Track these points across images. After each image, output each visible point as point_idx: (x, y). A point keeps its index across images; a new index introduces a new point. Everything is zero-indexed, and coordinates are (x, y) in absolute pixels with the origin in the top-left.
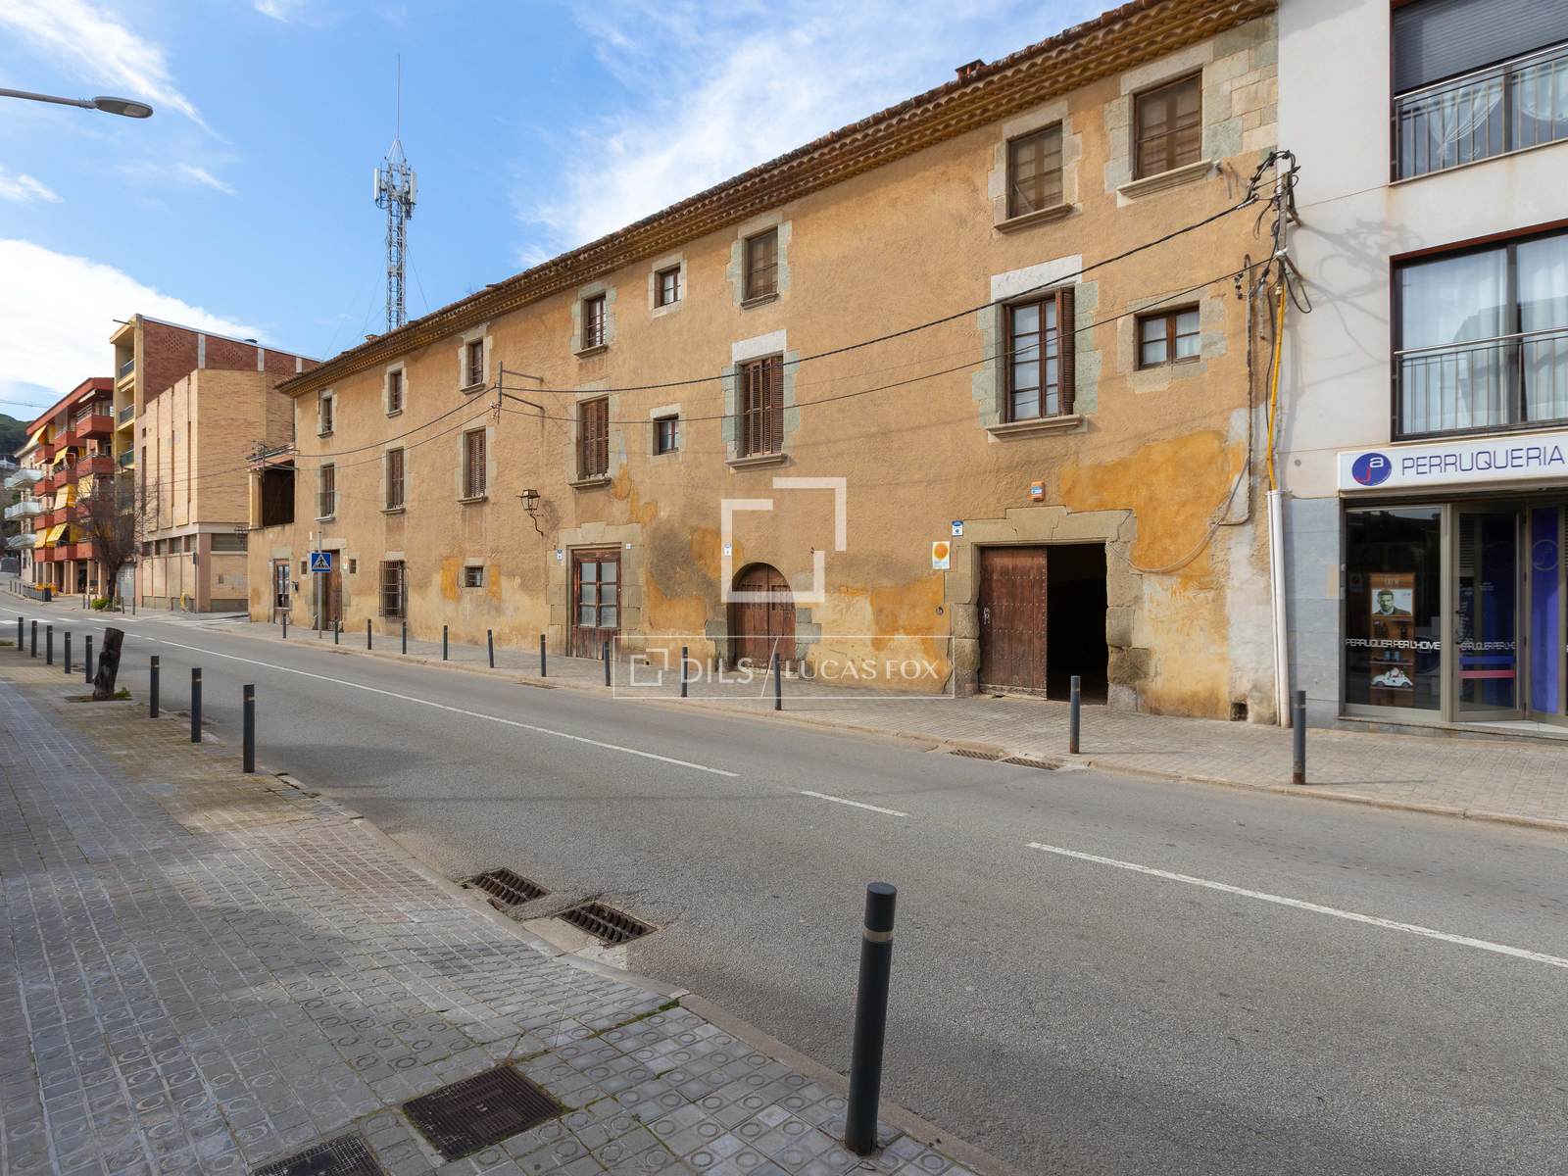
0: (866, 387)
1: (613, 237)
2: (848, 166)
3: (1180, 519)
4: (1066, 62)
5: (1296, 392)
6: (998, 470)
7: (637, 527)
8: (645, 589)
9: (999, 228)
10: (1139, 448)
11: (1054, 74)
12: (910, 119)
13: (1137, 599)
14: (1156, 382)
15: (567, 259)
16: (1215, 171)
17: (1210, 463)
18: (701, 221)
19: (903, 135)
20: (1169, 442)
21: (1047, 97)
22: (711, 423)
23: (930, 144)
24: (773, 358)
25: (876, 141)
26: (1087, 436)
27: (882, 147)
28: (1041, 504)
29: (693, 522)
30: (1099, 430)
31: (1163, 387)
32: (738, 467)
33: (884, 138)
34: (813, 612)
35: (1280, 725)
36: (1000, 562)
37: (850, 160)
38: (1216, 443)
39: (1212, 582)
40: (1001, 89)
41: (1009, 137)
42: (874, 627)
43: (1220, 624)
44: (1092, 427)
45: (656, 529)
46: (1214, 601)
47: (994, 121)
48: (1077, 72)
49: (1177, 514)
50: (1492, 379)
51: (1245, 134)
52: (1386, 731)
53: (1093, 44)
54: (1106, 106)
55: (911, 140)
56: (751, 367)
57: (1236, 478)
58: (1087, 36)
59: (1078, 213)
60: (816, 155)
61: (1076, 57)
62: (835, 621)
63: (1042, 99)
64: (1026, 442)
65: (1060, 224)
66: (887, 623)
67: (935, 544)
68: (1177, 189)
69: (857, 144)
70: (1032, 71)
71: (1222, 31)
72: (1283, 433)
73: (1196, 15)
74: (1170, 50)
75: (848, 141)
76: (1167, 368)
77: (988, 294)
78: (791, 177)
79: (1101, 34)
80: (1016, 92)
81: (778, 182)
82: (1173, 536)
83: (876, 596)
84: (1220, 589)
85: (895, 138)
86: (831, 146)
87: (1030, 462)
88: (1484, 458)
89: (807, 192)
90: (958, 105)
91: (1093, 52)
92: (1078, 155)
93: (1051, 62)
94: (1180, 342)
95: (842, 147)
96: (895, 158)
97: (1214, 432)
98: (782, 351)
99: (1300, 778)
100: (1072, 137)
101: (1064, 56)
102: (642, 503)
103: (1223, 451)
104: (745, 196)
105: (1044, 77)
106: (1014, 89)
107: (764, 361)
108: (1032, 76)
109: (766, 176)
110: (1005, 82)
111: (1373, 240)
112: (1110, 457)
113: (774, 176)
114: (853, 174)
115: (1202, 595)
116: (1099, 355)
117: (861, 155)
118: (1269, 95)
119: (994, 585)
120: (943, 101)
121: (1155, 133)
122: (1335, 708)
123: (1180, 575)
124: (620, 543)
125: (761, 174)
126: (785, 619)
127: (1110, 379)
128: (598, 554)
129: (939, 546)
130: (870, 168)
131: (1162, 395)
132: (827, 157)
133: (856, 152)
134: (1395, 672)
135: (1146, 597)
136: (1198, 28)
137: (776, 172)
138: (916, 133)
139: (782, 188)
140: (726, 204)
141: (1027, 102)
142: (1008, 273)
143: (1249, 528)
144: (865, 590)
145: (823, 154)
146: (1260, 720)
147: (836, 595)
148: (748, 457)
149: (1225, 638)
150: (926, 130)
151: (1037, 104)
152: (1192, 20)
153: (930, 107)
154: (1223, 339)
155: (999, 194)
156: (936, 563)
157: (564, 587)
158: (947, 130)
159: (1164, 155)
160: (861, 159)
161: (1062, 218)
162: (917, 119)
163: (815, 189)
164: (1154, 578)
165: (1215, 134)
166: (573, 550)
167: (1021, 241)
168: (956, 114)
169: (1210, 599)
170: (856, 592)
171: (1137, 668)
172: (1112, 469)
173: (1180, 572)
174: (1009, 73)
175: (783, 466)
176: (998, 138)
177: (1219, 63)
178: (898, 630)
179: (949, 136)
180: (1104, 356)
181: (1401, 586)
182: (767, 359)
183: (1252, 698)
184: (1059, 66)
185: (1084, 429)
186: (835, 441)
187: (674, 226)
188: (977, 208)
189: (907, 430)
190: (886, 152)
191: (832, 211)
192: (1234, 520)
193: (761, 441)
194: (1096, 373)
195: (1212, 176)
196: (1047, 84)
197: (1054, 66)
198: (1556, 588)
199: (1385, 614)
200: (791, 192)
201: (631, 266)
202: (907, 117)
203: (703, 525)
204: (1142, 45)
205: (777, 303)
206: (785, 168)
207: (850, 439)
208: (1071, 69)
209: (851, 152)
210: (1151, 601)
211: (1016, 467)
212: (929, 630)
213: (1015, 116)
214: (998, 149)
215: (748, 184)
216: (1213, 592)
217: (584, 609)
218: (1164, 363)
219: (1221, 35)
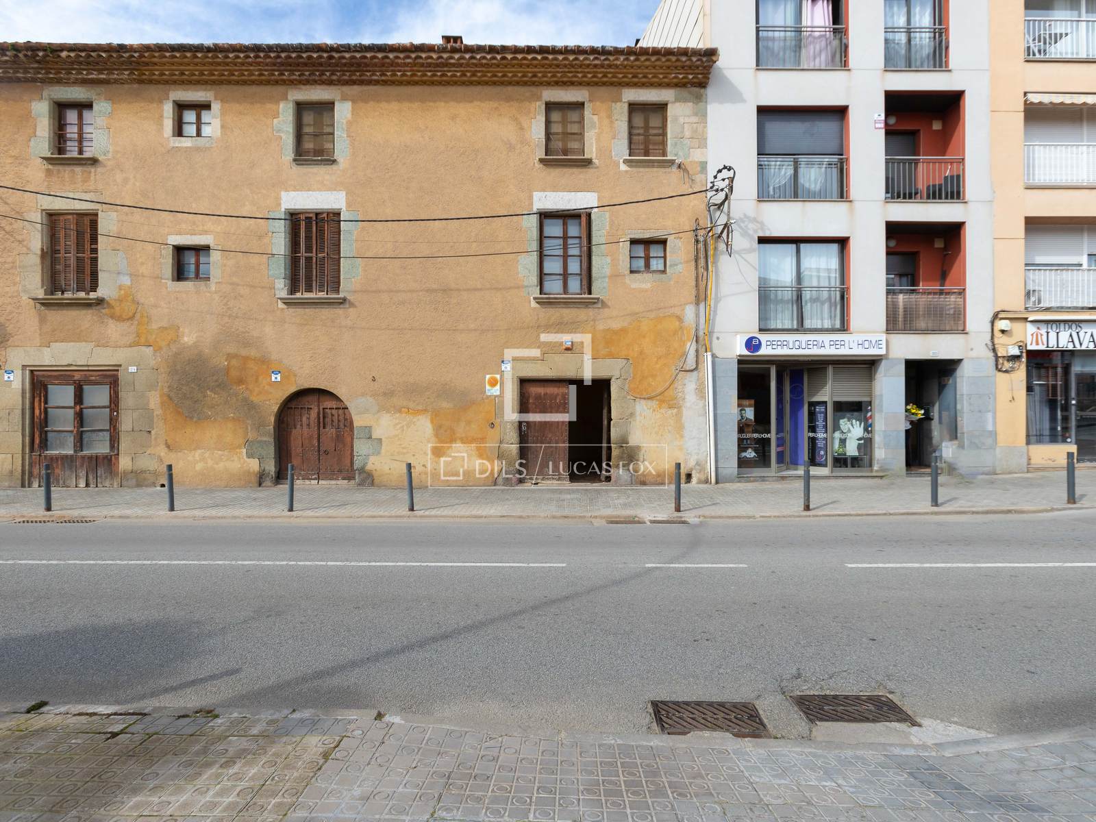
0: (427, 253)
1: (122, 48)
2: (415, 75)
3: (658, 366)
4: (595, 66)
5: (717, 301)
6: (538, 327)
7: (148, 351)
8: (158, 412)
9: (541, 161)
10: (634, 321)
11: (586, 70)
12: (480, 59)
13: (632, 415)
14: (643, 282)
15: (38, 50)
16: (676, 166)
17: (674, 334)
18: (246, 70)
19: (469, 69)
20: (652, 320)
21: (576, 84)
22: (255, 260)
23: (486, 83)
24: (328, 214)
25: (446, 65)
26: (601, 310)
27: (450, 71)
28: (570, 352)
29: (231, 349)
30: (609, 307)
31: (648, 286)
32: (288, 303)
33: (453, 65)
34: (373, 430)
35: (711, 483)
36: (535, 390)
37: (419, 71)
38: (677, 323)
39: (675, 404)
40: (550, 66)
41: (548, 100)
42: (434, 439)
43: (680, 428)
44: (604, 305)
45: (176, 355)
46: (676, 415)
47: (537, 85)
48: (600, 75)
49: (657, 363)
50: (790, 306)
51: (691, 150)
52: (757, 481)
53: (615, 62)
54: (613, 104)
55: (474, 75)
56: (303, 217)
57: (689, 344)
58: (614, 55)
59: (595, 166)
60: (391, 56)
61: (602, 66)
62: (397, 436)
63: (572, 83)
64: (560, 309)
65: (584, 170)
66: (445, 436)
67: (488, 377)
68: (655, 169)
69: (429, 61)
70: (574, 63)
71: (680, 87)
72: (711, 321)
73: (671, 72)
74: (651, 85)
75: (424, 55)
76: (645, 275)
77: (531, 204)
78: (359, 65)
79: (622, 58)
80: (558, 72)
81: (345, 65)
82: (654, 376)
83: (436, 415)
84: (680, 408)
85: (462, 69)
86: (407, 54)
87: (562, 323)
88: (797, 343)
89: (369, 82)
90: (518, 64)
91: (613, 67)
92: (596, 129)
93: (588, 62)
94: (651, 260)
95: (417, 58)
96: (455, 83)
97: (677, 316)
98: (341, 209)
99: (807, 508)
100: (591, 116)
101: (596, 62)
102: (154, 326)
103: (681, 328)
104: (306, 64)
105: (580, 70)
106: (558, 70)
107: (317, 214)
108: (573, 66)
109: (336, 55)
110: (555, 62)
111: (751, 226)
112: (616, 325)
113: (344, 58)
114: (416, 83)
115: (670, 412)
116: (608, 260)
117: (430, 71)
118: (703, 133)
119: (530, 406)
120: (509, 56)
121: (638, 131)
122: (735, 471)
123: (657, 400)
124: (120, 366)
125: (330, 51)
126: (338, 436)
127: (615, 276)
128: (77, 376)
129: (492, 378)
130: (432, 83)
131: (646, 291)
132: (400, 61)
133: (426, 67)
134: (750, 450)
135: (638, 413)
136: (670, 79)
137: (347, 55)
138: (479, 71)
139: (347, 71)
140: (282, 64)
141: (562, 82)
142: (546, 193)
143: (695, 373)
144: (426, 410)
145: (397, 57)
146: (700, 482)
147: (397, 415)
148: (298, 295)
149: (682, 436)
150: (488, 72)
151: (569, 86)
152: (668, 73)
153: (499, 57)
154: (681, 263)
155: (540, 137)
156: (489, 390)
157: (18, 412)
158: (503, 79)
159: (642, 147)
160: (429, 74)
161: (585, 166)
162: (484, 61)
163: (377, 82)
164: (643, 402)
165: (676, 144)
166: (32, 371)
167: (555, 173)
168: (513, 69)
169: (674, 414)
170: (417, 412)
171: (631, 456)
172: (615, 332)
173: (658, 398)
174: (560, 57)
175: (341, 306)
176: (539, 98)
177: (678, 104)
178: (455, 441)
179: (502, 83)
180: (612, 261)
181: (750, 406)
182: (322, 213)
183: (695, 469)
184: (591, 67)
185: (600, 305)
186: (398, 291)
187: (212, 64)
188: (524, 142)
189: (465, 290)
190: (452, 76)
191: (395, 106)
192: (688, 369)
193: (314, 283)
194: (607, 271)
195: (674, 169)
196: (580, 75)
197: (588, 66)
198: (803, 406)
199: (743, 421)
200: (354, 78)
201: (136, 86)
202: (478, 57)
203: (244, 352)
204: (640, 76)
205: (334, 167)
206: (358, 55)
207: (411, 291)
208: (597, 72)
209: (422, 65)
210: (641, 415)
211: (552, 325)
212: (483, 440)
213: (552, 88)
214: (539, 106)
215: (315, 55)
216: (676, 410)
217: (50, 435)
218: (643, 271)
219: (678, 89)
